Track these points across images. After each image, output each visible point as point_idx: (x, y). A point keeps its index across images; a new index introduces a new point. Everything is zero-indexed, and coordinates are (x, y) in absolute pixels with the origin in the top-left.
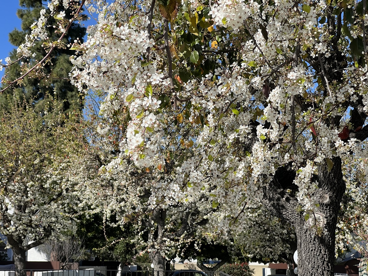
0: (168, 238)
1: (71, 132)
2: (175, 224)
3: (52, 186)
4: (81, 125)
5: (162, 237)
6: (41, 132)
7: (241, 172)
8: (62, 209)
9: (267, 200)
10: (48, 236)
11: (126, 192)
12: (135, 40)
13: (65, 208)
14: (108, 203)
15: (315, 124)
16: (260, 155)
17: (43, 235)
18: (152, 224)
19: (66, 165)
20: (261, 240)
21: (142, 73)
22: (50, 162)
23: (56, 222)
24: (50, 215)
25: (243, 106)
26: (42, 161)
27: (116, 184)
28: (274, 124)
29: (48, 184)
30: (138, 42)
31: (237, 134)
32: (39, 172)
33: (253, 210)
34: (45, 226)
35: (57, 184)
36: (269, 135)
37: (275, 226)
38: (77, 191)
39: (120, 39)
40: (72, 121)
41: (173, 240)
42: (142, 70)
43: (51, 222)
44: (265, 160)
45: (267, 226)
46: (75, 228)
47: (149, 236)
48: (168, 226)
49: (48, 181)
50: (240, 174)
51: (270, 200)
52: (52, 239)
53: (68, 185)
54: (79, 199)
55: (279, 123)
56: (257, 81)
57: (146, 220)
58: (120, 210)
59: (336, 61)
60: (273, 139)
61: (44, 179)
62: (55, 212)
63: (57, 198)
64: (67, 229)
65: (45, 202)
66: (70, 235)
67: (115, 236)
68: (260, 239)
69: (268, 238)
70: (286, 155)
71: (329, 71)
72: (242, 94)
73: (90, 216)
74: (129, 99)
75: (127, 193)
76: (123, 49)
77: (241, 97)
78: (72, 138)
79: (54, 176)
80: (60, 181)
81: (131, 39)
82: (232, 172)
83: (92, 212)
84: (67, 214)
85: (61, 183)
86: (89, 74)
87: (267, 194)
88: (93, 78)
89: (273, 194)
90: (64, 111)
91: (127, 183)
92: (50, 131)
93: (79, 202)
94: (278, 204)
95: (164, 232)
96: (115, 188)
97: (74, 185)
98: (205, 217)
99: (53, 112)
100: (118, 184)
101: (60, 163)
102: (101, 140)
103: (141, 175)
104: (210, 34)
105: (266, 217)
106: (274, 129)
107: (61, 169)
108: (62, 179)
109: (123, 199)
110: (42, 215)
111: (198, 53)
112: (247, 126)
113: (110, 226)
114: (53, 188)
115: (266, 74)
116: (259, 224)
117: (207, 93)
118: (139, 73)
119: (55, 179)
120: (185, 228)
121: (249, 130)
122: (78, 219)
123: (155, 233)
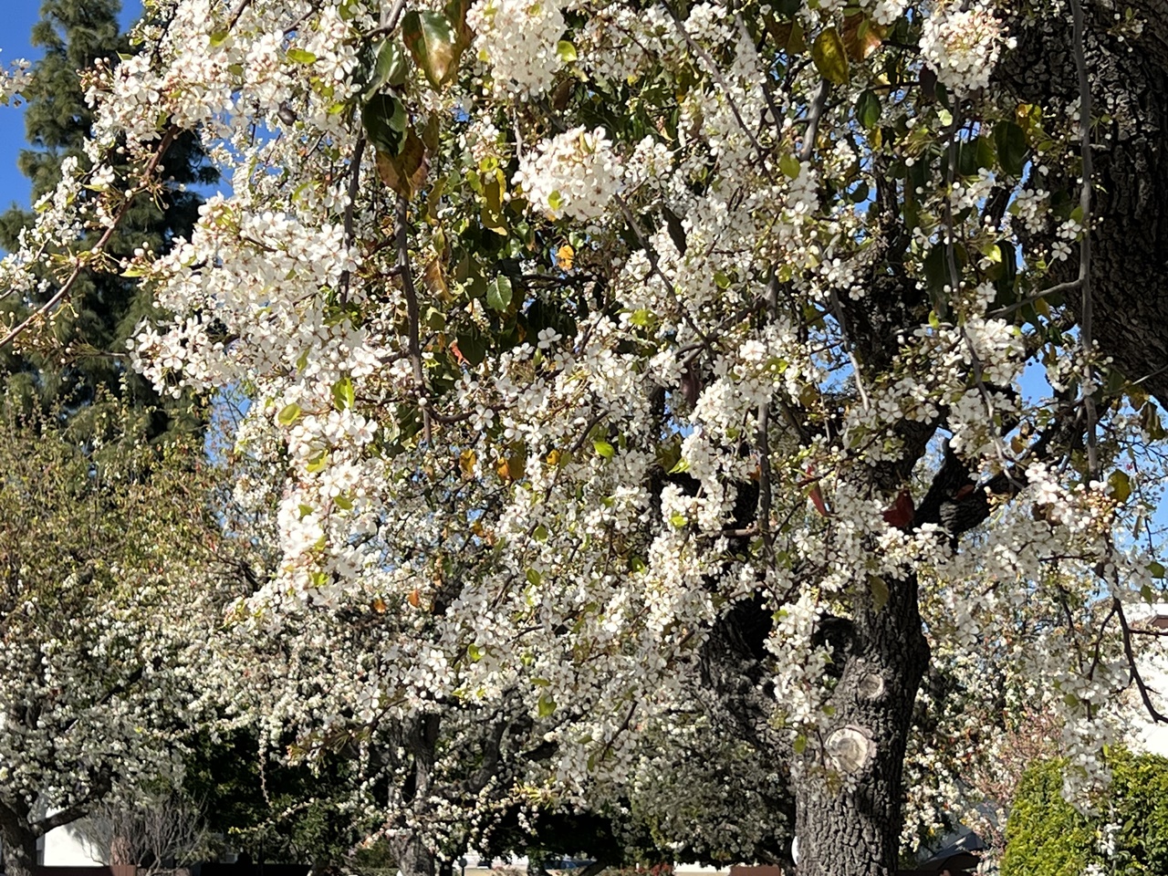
0: (445, 797)
1: (168, 498)
2: (463, 756)
3: (114, 652)
4: (198, 478)
5: (427, 794)
6: (82, 498)
7: (616, 617)
8: (143, 716)
9: (712, 692)
10: (101, 794)
11: (326, 666)
12: (304, 251)
13: (150, 713)
14: (275, 700)
15: (822, 483)
16: (671, 570)
17: (88, 790)
18: (400, 757)
19: (154, 590)
20: (708, 800)
21: (324, 344)
22: (110, 584)
23: (124, 754)
24: (107, 733)
25: (626, 434)
26: (85, 581)
27: (296, 645)
28: (711, 485)
29: (102, 646)
30: (315, 258)
31: (608, 511)
32: (75, 611)
33: (685, 719)
34: (92, 767)
35: (128, 645)
36: (696, 513)
37: (746, 761)
38: (185, 665)
39: (262, 249)
40: (172, 467)
41: (457, 801)
42: (326, 336)
43: (108, 755)
44: (684, 585)
45: (723, 761)
46: (180, 771)
47: (390, 793)
48: (445, 764)
49: (102, 638)
50: (612, 624)
51: (721, 690)
52: (115, 801)
53: (160, 647)
54: (190, 690)
55: (724, 482)
56: (665, 363)
57: (382, 747)
58: (308, 719)
59: (902, 305)
60: (706, 526)
61: (92, 631)
62: (121, 725)
63: (127, 685)
64: (157, 773)
65: (93, 697)
66: (166, 791)
67: (296, 791)
68: (705, 797)
69: (725, 795)
70: (744, 570)
71: (881, 332)
72: (623, 398)
73: (222, 736)
74: (288, 418)
75: (329, 671)
76: (270, 278)
77: (621, 407)
78: (173, 516)
79: (119, 624)
80: (135, 638)
81: (294, 249)
82: (595, 618)
83: (229, 726)
84: (156, 731)
85: (139, 642)
86: (183, 343)
87: (712, 675)
88: (196, 355)
89: (729, 675)
90: (149, 438)
91: (328, 643)
92: (109, 494)
93: (190, 696)
94: (742, 702)
95: (433, 779)
96: (295, 656)
97: (176, 648)
98: (548, 737)
99: (118, 441)
100: (303, 644)
101: (139, 585)
102: (257, 520)
103: (370, 619)
104: (553, 229)
105: (719, 736)
106: (711, 497)
107: (140, 603)
108: (142, 631)
109: (317, 688)
110: (85, 733)
111: (509, 284)
112: (637, 489)
113: (278, 764)
114: (117, 657)
115: (690, 343)
116: (700, 755)
117: (517, 398)
118: (318, 345)
119: (122, 632)
120: (492, 769)
121: (642, 499)
122: (188, 745)
123: (406, 782)
